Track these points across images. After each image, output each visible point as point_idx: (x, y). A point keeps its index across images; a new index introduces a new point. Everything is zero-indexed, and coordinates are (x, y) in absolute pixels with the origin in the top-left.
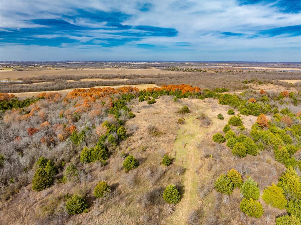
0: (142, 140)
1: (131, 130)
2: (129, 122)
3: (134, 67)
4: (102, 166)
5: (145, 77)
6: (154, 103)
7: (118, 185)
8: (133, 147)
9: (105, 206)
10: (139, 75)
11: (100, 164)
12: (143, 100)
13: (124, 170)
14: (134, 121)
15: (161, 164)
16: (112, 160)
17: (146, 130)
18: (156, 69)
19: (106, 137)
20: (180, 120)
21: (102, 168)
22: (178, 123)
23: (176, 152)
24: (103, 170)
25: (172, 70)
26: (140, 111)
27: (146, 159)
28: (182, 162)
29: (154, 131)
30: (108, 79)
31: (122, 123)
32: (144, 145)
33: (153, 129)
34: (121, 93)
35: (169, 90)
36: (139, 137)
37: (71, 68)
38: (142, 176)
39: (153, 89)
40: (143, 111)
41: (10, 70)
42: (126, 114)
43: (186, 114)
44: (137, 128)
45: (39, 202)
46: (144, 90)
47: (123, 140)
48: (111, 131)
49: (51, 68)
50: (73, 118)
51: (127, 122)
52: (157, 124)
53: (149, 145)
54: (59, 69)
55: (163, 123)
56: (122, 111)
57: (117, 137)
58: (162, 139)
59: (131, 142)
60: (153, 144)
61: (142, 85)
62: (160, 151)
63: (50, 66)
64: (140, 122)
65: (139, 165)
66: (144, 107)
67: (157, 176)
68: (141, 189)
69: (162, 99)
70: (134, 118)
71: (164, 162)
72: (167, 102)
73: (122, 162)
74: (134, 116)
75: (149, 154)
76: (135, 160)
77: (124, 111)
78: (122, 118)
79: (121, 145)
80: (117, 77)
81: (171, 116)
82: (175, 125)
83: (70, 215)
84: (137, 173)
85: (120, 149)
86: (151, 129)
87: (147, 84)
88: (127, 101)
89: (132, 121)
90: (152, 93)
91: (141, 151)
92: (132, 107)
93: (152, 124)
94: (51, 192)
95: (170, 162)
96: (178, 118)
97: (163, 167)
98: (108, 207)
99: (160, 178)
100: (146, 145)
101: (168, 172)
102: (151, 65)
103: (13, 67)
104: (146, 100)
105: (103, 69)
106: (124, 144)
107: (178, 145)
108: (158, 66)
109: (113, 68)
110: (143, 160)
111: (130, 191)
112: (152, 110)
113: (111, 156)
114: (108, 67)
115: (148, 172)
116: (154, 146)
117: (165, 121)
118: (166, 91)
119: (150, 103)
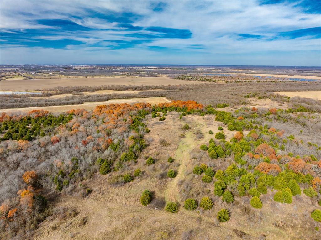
0: (156, 149)
1: (148, 142)
2: (146, 136)
3: (144, 75)
4: (134, 163)
5: (156, 88)
6: (164, 120)
7: (145, 171)
8: (151, 153)
9: (141, 179)
10: (150, 86)
11: (133, 162)
12: (156, 117)
13: (147, 165)
14: (150, 135)
15: (167, 162)
16: (139, 160)
17: (158, 142)
18: (167, 77)
19: (134, 147)
20: (181, 135)
21: (134, 164)
22: (180, 137)
23: (176, 156)
24: (135, 165)
25: (182, 79)
26: (153, 127)
27: (159, 159)
28: (179, 161)
29: (164, 142)
30: (121, 91)
31: (142, 137)
32: (158, 152)
33: (163, 141)
34: (137, 109)
35: (177, 106)
36: (154, 146)
37: (81, 76)
38: (157, 167)
39: (163, 105)
40: (156, 127)
41: (21, 78)
42: (144, 130)
43: (187, 130)
44: (152, 141)
45: (108, 179)
46: (156, 105)
47: (144, 149)
48: (137, 143)
49: (60, 75)
50: (106, 132)
51: (144, 136)
52: (166, 138)
53: (161, 151)
54: (69, 78)
55: (170, 137)
56: (140, 127)
57: (140, 147)
58: (168, 148)
59: (149, 150)
60: (163, 151)
61: (153, 98)
62: (167, 155)
63: (58, 73)
64: (154, 136)
65: (155, 162)
66: (157, 123)
67: (165, 167)
68: (157, 173)
69: (170, 116)
70: (150, 133)
71: (169, 161)
72: (174, 119)
73: (146, 161)
74: (150, 131)
75: (160, 157)
76: (153, 160)
77: (142, 127)
78: (141, 133)
79: (143, 152)
80: (129, 89)
81: (176, 131)
82: (178, 138)
83: (126, 182)
84: (154, 166)
85: (143, 154)
86: (162, 141)
87: (158, 97)
88: (142, 118)
89: (148, 135)
90: (163, 109)
91: (156, 155)
92: (147, 123)
93: (162, 138)
94: (111, 175)
95: (172, 161)
96: (181, 133)
97: (169, 163)
98: (142, 180)
99: (166, 168)
100: (159, 152)
101: (171, 166)
102: (162, 71)
103: (23, 75)
104: (158, 117)
105: (113, 77)
106: (145, 151)
107: (178, 151)
108: (168, 73)
109: (123, 76)
110: (158, 160)
111: (152, 173)
112: (162, 126)
113: (139, 158)
114: (118, 75)
115: (161, 165)
116: (164, 152)
117: (171, 135)
118: (174, 107)
119: (161, 120)
